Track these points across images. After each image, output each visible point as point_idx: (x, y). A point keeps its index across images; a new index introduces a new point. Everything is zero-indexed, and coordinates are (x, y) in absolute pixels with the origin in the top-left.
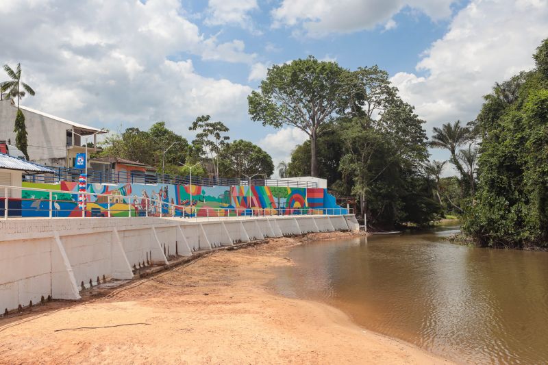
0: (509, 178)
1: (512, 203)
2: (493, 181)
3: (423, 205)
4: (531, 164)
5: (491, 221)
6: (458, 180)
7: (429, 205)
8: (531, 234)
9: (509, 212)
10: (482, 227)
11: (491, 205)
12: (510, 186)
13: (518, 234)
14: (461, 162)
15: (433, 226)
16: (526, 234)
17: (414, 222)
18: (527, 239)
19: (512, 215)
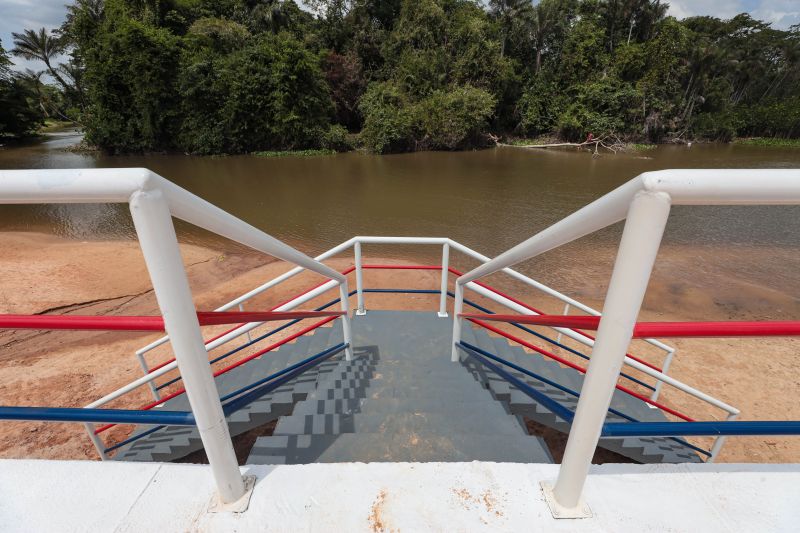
0: (119, 96)
1: (127, 117)
2: (105, 98)
3: (21, 115)
4: (137, 86)
5: (112, 133)
6: (62, 93)
7: (28, 114)
8: (148, 142)
9: (126, 125)
10: (105, 139)
11: (109, 120)
12: (121, 102)
13: (138, 143)
14: (60, 74)
15: (36, 136)
16: (145, 143)
17: (13, 132)
18: (146, 147)
19: (129, 128)
